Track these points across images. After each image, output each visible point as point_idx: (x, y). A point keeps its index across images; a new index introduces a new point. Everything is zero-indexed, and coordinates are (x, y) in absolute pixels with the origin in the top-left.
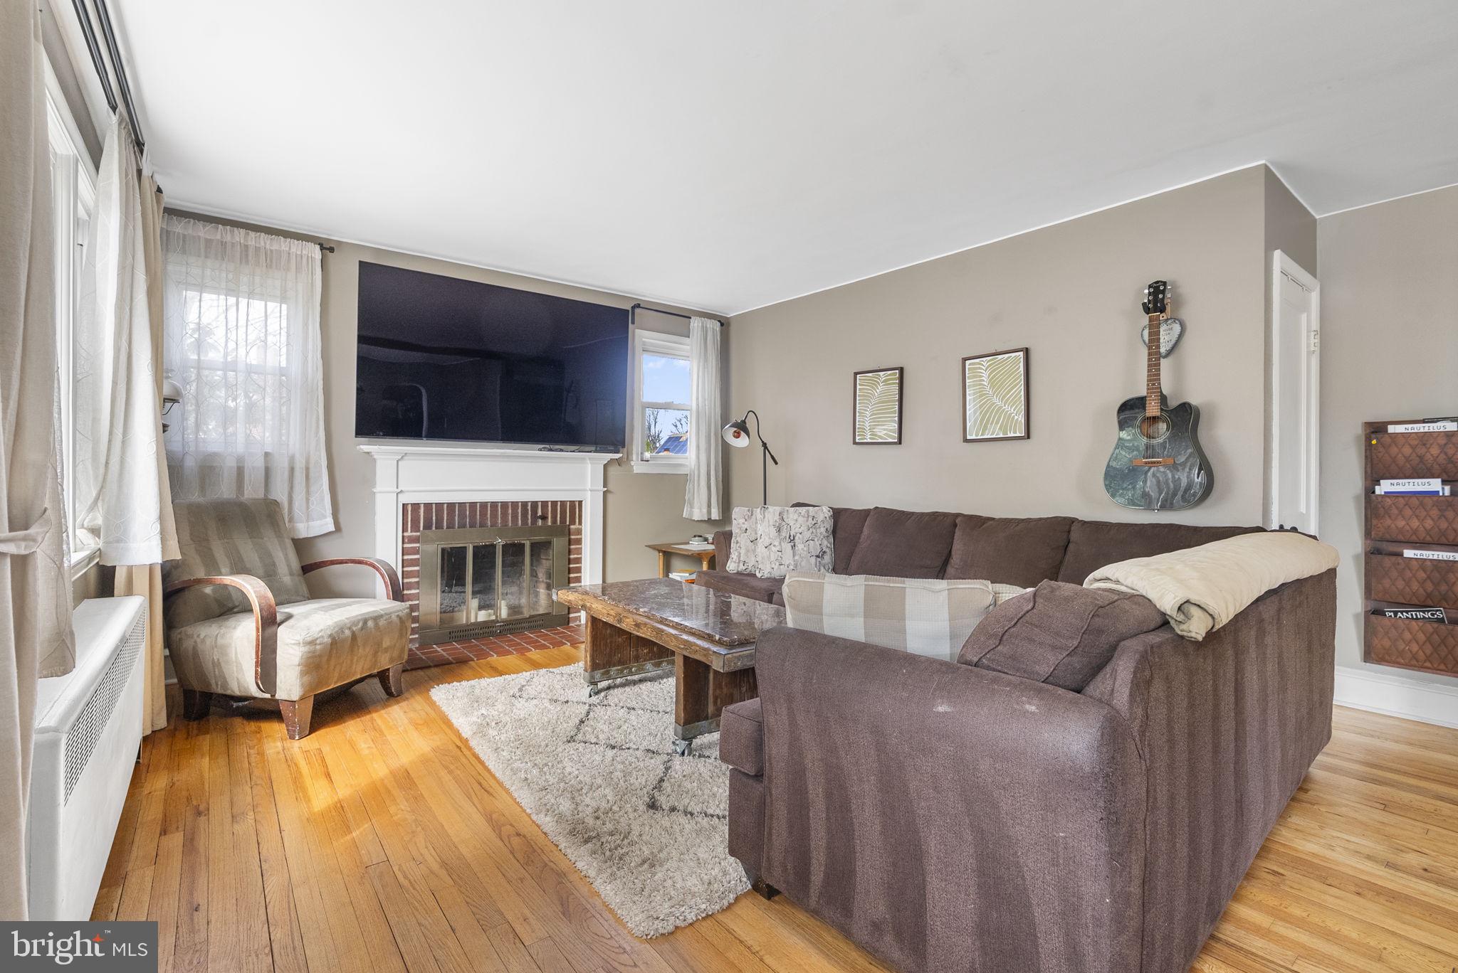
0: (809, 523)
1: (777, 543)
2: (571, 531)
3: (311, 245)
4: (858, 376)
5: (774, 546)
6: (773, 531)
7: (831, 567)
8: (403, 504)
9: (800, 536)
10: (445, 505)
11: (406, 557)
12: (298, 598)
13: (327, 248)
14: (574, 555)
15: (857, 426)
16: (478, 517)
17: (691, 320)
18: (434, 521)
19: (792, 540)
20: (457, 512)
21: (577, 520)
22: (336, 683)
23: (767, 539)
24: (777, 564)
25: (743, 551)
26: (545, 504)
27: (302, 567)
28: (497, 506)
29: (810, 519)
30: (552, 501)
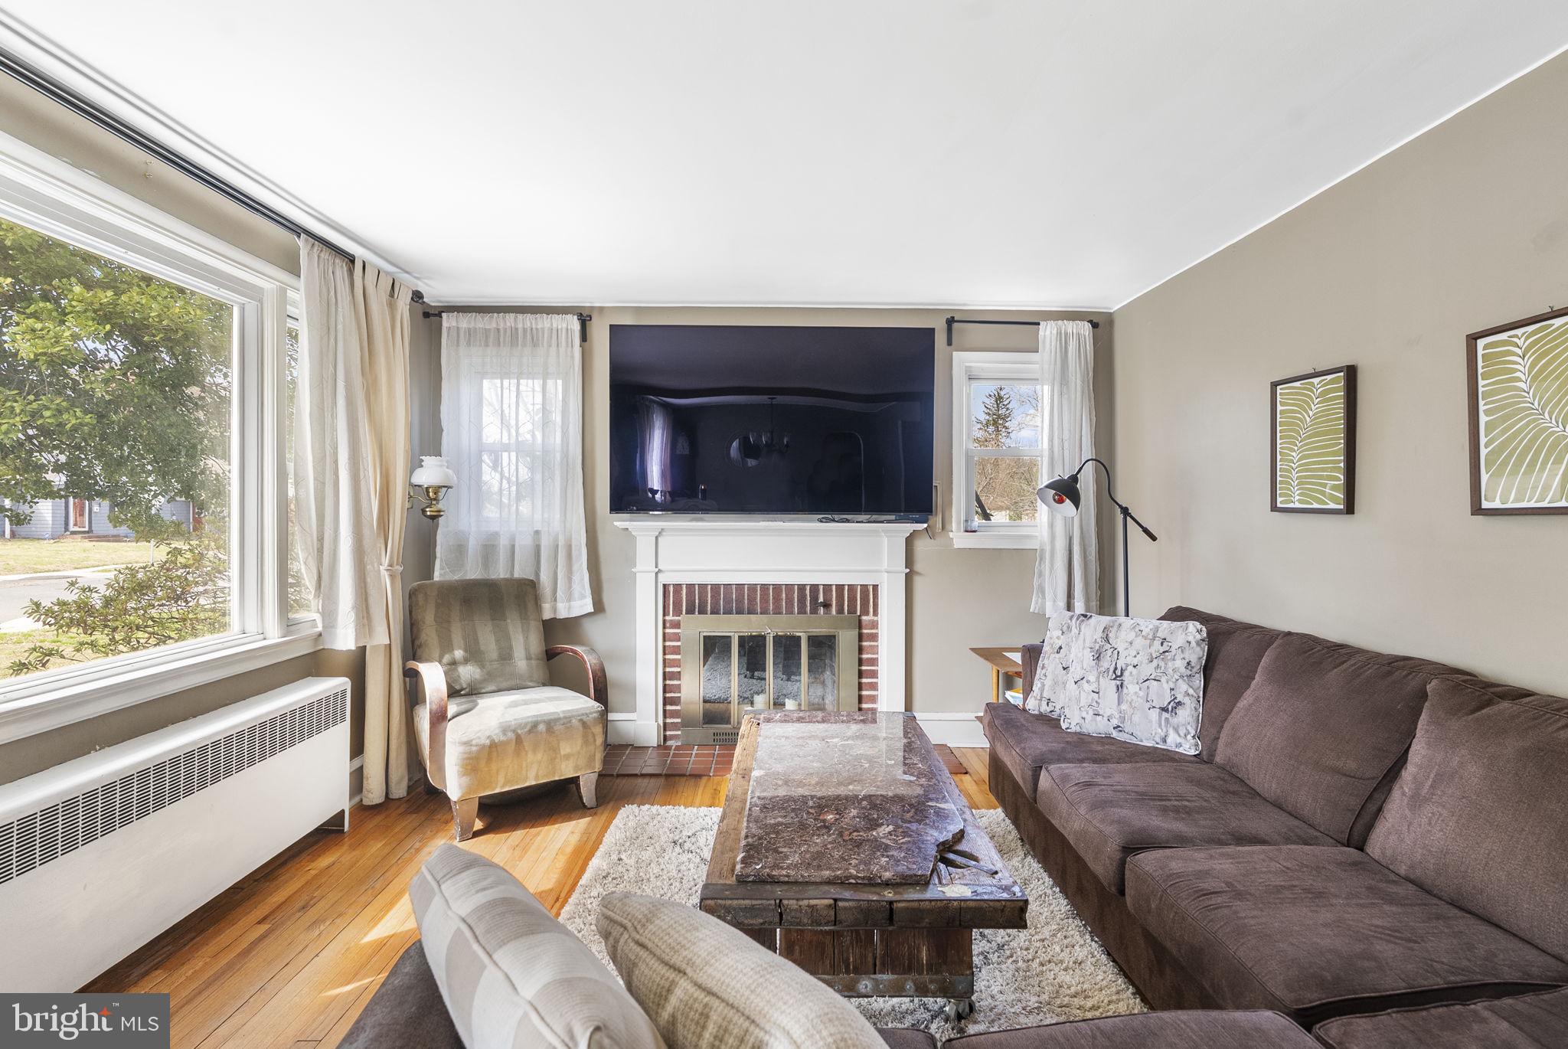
0: (1153, 650)
1: (1092, 678)
2: (864, 624)
3: (569, 317)
4: (1278, 388)
5: (1088, 682)
6: (1088, 656)
7: (1193, 732)
8: (664, 585)
9: (1134, 671)
10: (709, 587)
11: (667, 644)
12: (530, 684)
13: (585, 319)
14: (867, 653)
15: (1279, 479)
16: (746, 602)
17: (1040, 327)
18: (697, 604)
19: (1118, 675)
20: (722, 596)
21: (871, 610)
22: (503, 786)
23: (1079, 669)
24: (1091, 712)
25: (1048, 682)
26: (827, 588)
27: (546, 651)
28: (768, 589)
29: (1157, 643)
30: (836, 585)
